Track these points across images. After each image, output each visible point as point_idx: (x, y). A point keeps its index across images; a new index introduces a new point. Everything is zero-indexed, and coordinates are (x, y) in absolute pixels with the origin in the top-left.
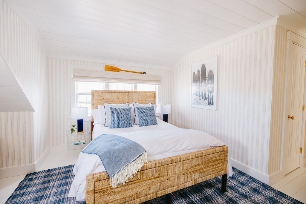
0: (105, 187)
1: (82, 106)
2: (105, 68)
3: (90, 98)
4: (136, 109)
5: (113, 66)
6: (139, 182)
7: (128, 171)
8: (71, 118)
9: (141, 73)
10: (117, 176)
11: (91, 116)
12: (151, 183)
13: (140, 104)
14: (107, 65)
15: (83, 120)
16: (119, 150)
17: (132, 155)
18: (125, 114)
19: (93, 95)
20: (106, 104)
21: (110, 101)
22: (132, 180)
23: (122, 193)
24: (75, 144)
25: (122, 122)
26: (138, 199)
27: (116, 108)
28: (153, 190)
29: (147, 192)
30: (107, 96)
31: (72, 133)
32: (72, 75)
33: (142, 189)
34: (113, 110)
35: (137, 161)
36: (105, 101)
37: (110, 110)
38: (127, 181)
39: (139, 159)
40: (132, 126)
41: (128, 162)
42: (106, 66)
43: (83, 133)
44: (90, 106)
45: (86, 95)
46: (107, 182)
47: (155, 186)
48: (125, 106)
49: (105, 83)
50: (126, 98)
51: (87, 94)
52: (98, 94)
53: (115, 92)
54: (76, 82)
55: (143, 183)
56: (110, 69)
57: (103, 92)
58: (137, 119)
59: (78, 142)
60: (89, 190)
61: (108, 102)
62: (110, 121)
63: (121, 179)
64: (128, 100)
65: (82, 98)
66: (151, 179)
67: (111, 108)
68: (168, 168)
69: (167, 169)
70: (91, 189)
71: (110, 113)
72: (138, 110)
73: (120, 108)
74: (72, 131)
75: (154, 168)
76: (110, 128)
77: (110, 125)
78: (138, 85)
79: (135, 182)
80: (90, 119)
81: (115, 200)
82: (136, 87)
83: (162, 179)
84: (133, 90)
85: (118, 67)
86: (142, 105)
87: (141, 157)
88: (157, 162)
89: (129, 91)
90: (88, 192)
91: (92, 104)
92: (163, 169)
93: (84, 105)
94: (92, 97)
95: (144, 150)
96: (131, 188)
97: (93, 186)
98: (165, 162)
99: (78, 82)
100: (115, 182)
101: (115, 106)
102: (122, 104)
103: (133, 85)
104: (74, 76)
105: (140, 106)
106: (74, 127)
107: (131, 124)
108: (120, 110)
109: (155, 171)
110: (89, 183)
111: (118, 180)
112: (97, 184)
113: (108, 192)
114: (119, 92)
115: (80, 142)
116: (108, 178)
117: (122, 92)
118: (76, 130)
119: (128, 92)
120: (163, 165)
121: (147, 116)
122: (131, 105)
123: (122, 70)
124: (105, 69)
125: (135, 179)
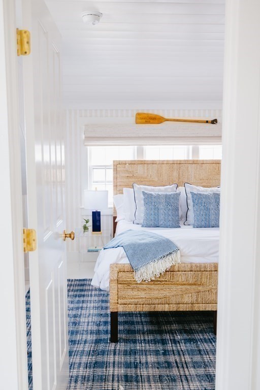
0: (129, 280)
1: (98, 190)
2: (136, 118)
3: (110, 173)
4: (190, 196)
5: (150, 112)
6: (169, 284)
7: (154, 268)
8: (81, 209)
9: (207, 122)
10: (142, 270)
11: (112, 206)
12: (184, 289)
13: (198, 188)
14: (140, 112)
15: (100, 212)
16: (146, 245)
17: (160, 251)
18: (168, 203)
19: (116, 170)
20: (136, 186)
21: (145, 181)
22: (159, 279)
23: (147, 292)
24: (89, 251)
25: (162, 217)
26: (167, 305)
27: (153, 193)
28: (187, 299)
29: (179, 300)
30: (140, 170)
31: (84, 232)
32: (83, 137)
33: (172, 294)
34: (148, 198)
35: (166, 259)
36: (136, 180)
37: (142, 196)
38: (153, 279)
39: (170, 257)
40: (180, 227)
41: (155, 258)
42: (138, 114)
43: (100, 235)
44: (110, 188)
45: (104, 170)
46: (131, 275)
47: (190, 295)
48: (169, 190)
49: (136, 147)
50: (175, 174)
51: (105, 167)
52: (125, 167)
53: (153, 163)
54: (88, 147)
55: (174, 287)
56: (145, 118)
57: (132, 163)
58: (191, 214)
59: (94, 248)
60: (112, 279)
61: (141, 182)
62: (142, 215)
63: (145, 274)
64: (179, 178)
65: (98, 175)
66: (184, 284)
67: (144, 193)
68: (209, 275)
69: (208, 277)
70: (115, 279)
71: (143, 202)
72: (193, 197)
73: (159, 193)
74: (85, 230)
75: (190, 272)
76: (143, 226)
77: (142, 221)
78: (200, 147)
79: (163, 283)
80: (111, 212)
81: (139, 297)
82: (196, 151)
83: (200, 288)
84: (191, 158)
85: (161, 114)
86: (202, 189)
87: (172, 255)
88: (194, 265)
89: (180, 161)
90: (111, 281)
91: (114, 186)
92: (201, 276)
93: (101, 187)
94: (114, 174)
95: (177, 248)
96: (158, 289)
97: (116, 275)
98: (205, 267)
99: (92, 147)
100: (139, 276)
101: (150, 190)
102: (164, 186)
103: (191, 147)
104: (85, 137)
105: (198, 190)
106: (87, 222)
107: (178, 223)
108: (158, 196)
109: (190, 275)
110: (113, 272)
111: (143, 275)
112: (121, 274)
113: (132, 286)
114: (162, 163)
115: (97, 248)
116: (131, 270)
117: (167, 163)
118: (91, 228)
119: (180, 163)
120: (202, 270)
121: (208, 209)
122: (181, 189)
123: (167, 120)
124: (136, 120)
125: (163, 280)
